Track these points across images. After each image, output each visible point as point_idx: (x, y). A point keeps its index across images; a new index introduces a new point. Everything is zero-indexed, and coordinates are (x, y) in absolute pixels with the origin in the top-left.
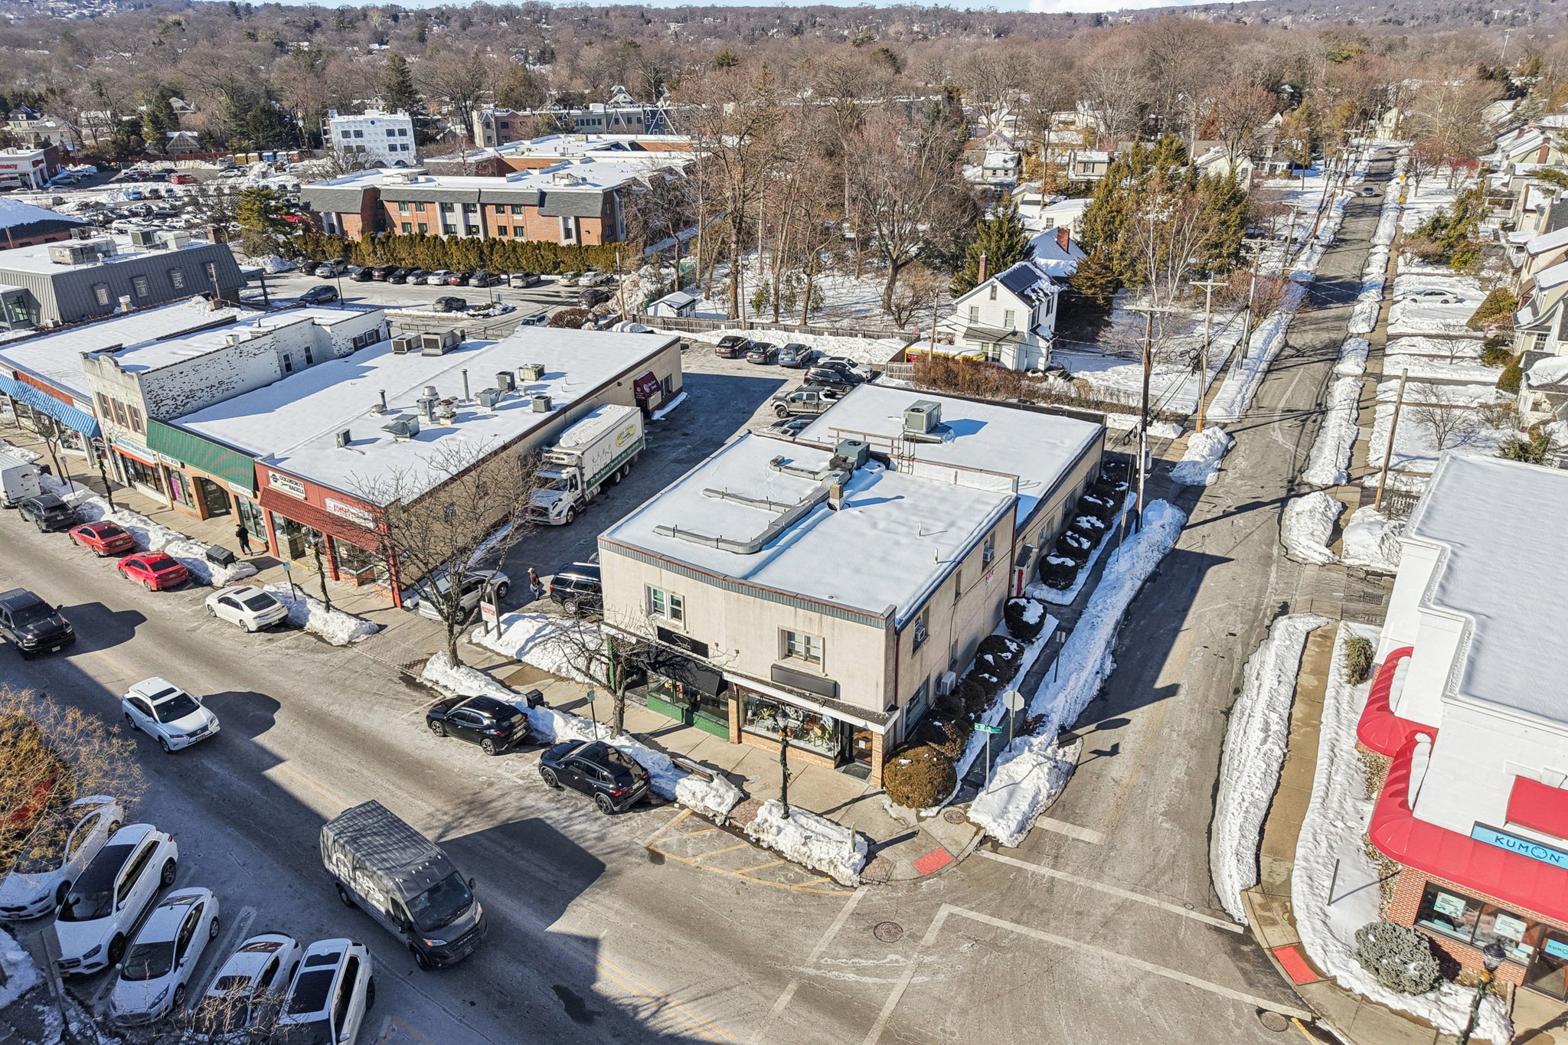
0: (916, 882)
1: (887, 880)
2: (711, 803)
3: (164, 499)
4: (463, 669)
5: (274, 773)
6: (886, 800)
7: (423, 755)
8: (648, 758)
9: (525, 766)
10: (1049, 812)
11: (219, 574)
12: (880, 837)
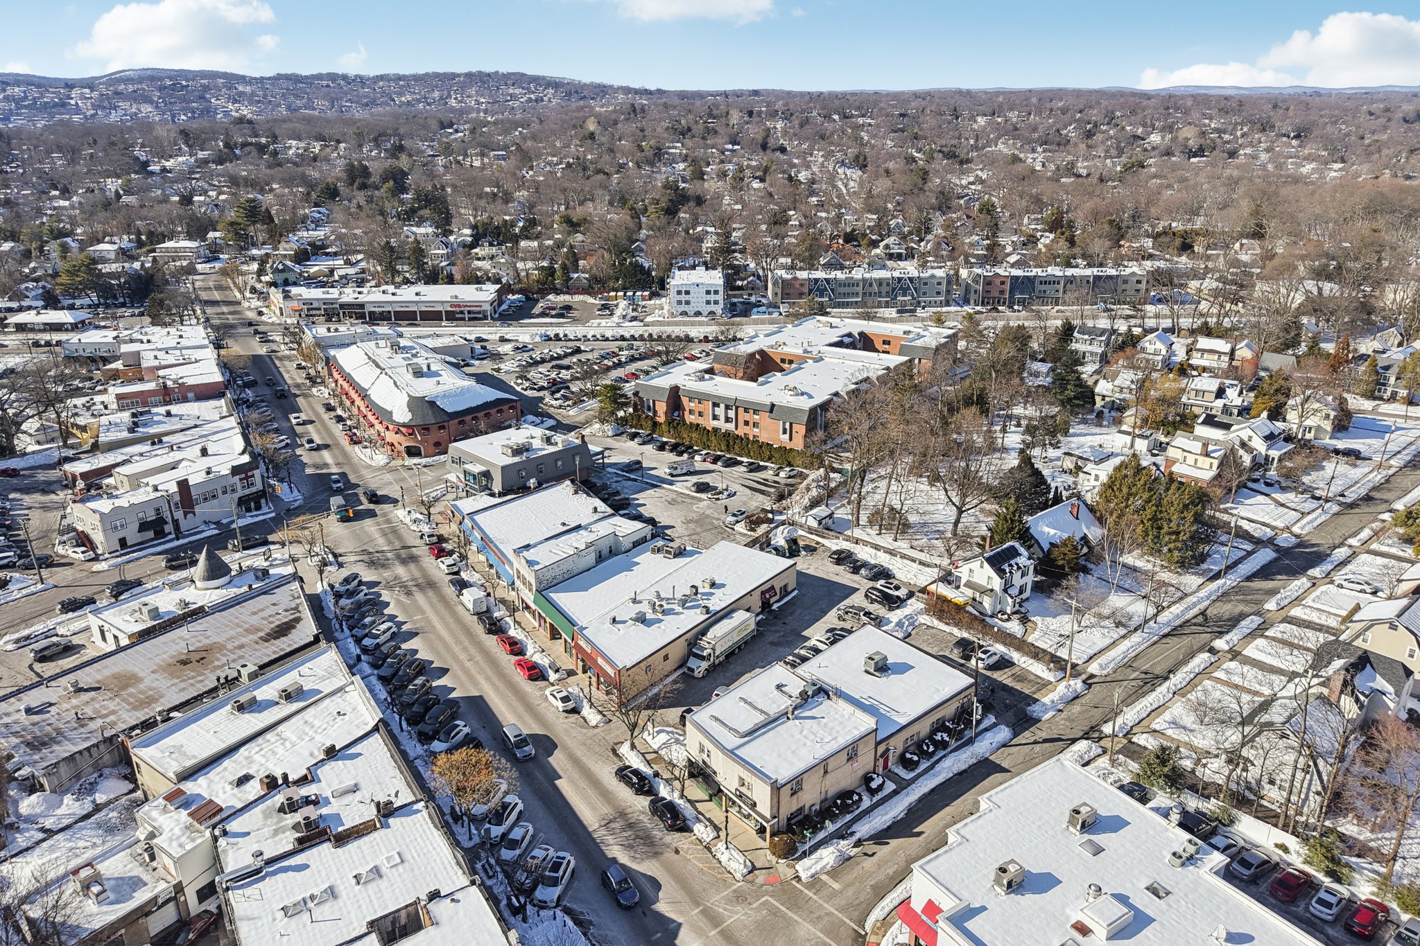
0: (762, 886)
1: (752, 882)
2: (705, 836)
3: (536, 624)
4: (635, 752)
5: (558, 782)
6: (768, 852)
7: (610, 788)
8: (688, 811)
9: (643, 802)
10: (828, 873)
11: (553, 677)
12: (758, 866)
